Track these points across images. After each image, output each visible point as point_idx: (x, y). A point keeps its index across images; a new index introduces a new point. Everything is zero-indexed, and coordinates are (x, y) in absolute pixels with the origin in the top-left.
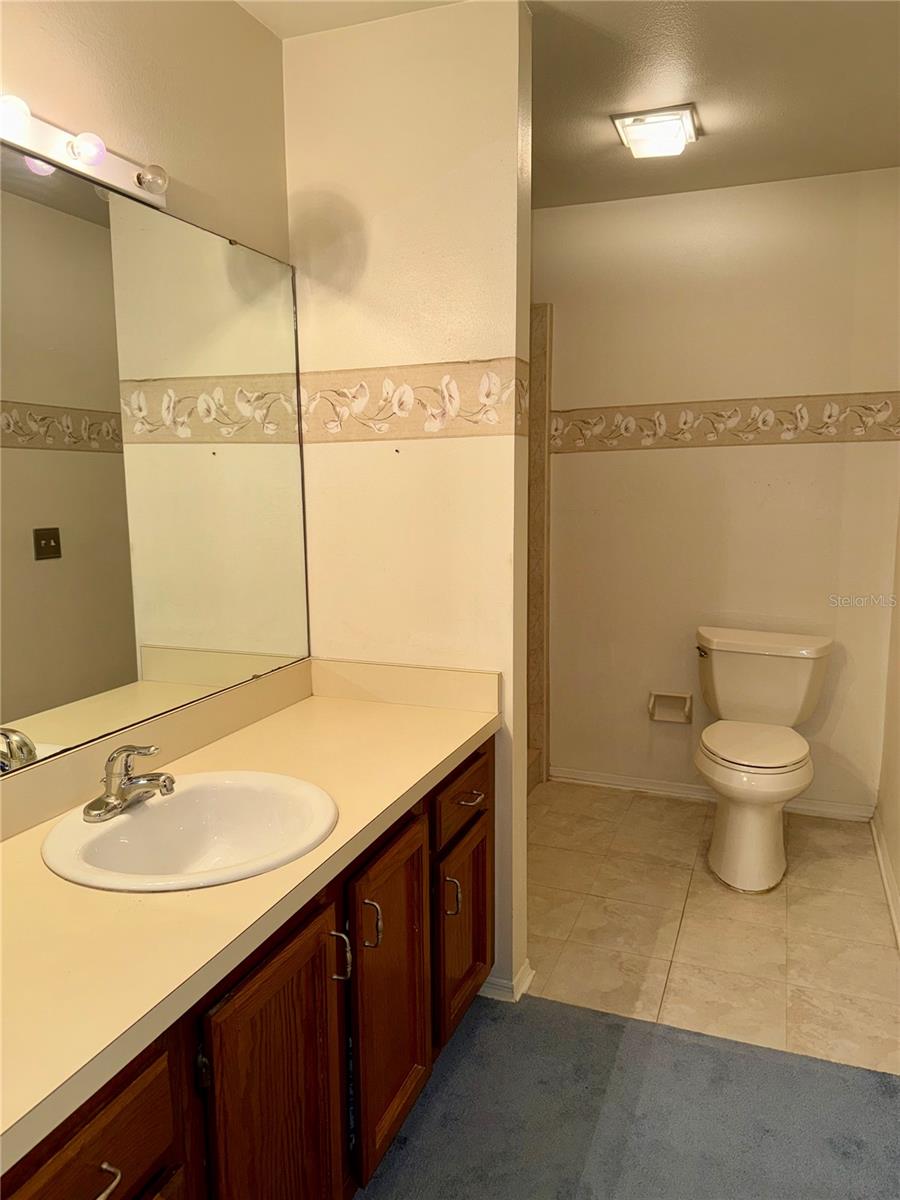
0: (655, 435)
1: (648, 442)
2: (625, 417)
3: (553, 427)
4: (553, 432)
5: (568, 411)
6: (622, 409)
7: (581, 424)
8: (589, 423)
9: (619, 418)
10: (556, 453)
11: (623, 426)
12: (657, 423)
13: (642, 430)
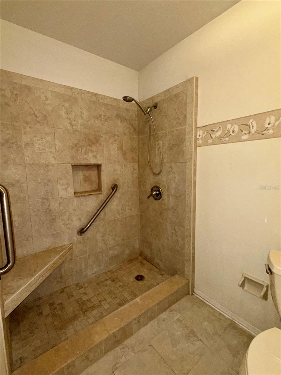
0: (249, 133)
1: (245, 137)
2: (232, 125)
3: (198, 135)
4: (198, 137)
5: (205, 126)
6: (230, 121)
7: (210, 132)
8: (214, 131)
9: (229, 126)
10: (199, 146)
11: (231, 131)
12: (251, 126)
13: (242, 131)
